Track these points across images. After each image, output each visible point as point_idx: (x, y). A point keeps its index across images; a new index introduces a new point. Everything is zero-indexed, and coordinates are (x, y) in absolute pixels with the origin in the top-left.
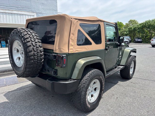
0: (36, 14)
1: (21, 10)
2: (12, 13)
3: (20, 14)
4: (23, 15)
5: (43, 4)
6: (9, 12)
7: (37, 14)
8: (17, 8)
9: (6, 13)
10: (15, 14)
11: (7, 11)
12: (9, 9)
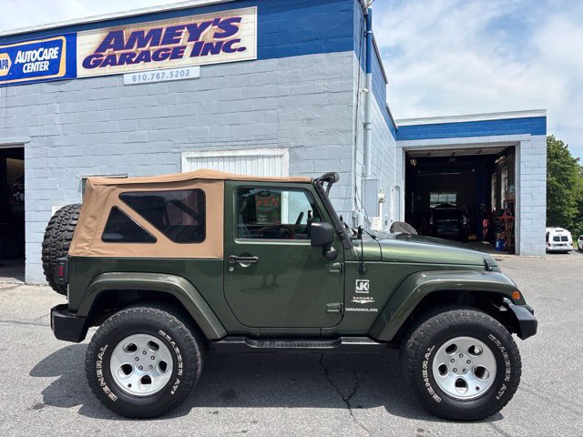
0: (288, 153)
1: (254, 147)
2: (235, 157)
3: (252, 157)
4: (257, 157)
5: (308, 119)
6: (230, 154)
7: (290, 152)
8: (245, 143)
9: (224, 157)
10: (240, 157)
11: (225, 154)
12: (231, 148)
